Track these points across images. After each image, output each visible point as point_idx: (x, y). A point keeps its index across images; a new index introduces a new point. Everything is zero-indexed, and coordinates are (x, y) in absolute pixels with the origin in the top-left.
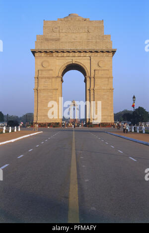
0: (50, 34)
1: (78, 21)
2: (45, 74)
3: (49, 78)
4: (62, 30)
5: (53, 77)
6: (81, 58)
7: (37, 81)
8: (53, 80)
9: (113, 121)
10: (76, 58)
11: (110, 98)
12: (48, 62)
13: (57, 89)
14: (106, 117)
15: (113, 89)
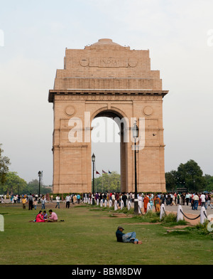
0: (76, 69)
1: (114, 50)
4: (93, 63)
6: (119, 102)
7: (58, 135)
9: (165, 191)
10: (112, 102)
12: (73, 107)
13: (86, 147)
14: (155, 185)
15: (164, 146)
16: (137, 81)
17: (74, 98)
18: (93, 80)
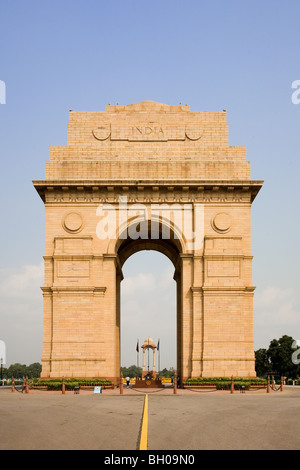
0: (86, 145)
2: (73, 248)
3: (82, 258)
4: (118, 132)
5: (93, 257)
7: (50, 267)
8: (95, 262)
11: (246, 313)
12: (80, 216)
13: (104, 290)
16: (203, 166)
17: (81, 198)
18: (119, 164)
